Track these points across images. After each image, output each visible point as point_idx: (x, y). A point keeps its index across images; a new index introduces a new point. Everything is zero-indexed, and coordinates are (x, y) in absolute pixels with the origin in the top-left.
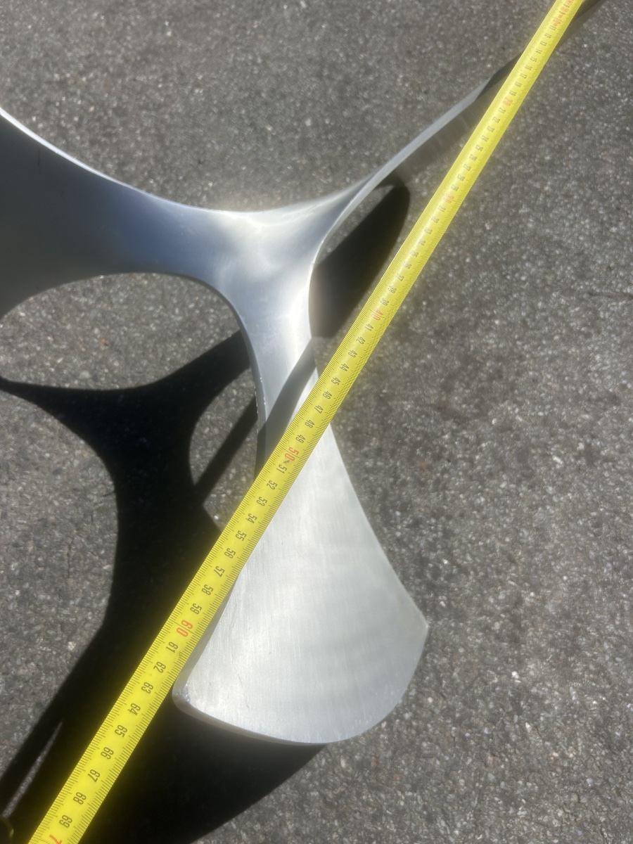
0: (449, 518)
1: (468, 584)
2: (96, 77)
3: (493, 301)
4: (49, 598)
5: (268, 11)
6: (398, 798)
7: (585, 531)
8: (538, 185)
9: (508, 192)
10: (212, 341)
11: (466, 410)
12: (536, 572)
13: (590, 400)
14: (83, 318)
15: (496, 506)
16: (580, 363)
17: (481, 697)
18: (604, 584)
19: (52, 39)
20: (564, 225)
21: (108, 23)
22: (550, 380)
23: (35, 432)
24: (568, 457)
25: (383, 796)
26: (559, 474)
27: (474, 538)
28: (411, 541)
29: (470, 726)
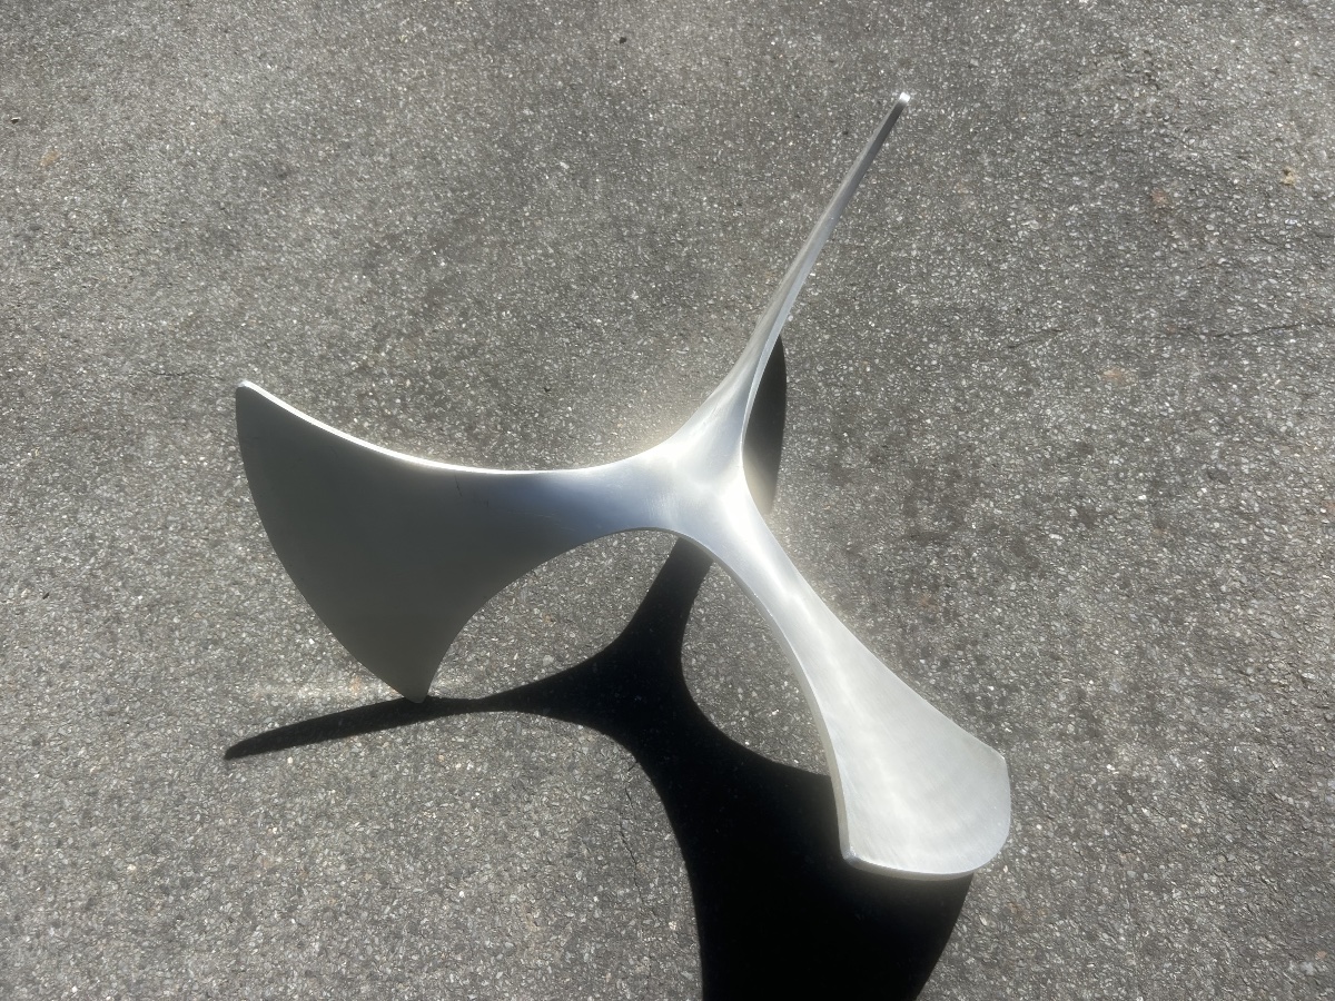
0: (975, 643)
1: (1023, 700)
2: (394, 346)
3: (914, 401)
4: (628, 890)
5: (530, 188)
6: (1052, 930)
7: (1115, 597)
8: (903, 254)
9: (876, 276)
10: (653, 569)
11: (940, 527)
12: (1085, 659)
13: (1060, 461)
14: (516, 605)
15: (1014, 611)
16: (1033, 426)
17: (1087, 803)
18: (1158, 641)
19: (326, 324)
20: (951, 286)
21: (373, 281)
22: (1010, 458)
23: (529, 738)
24: (1066, 529)
25: (1036, 935)
26: (1063, 550)
27: (1009, 653)
28: (948, 683)
29: (1089, 835)
